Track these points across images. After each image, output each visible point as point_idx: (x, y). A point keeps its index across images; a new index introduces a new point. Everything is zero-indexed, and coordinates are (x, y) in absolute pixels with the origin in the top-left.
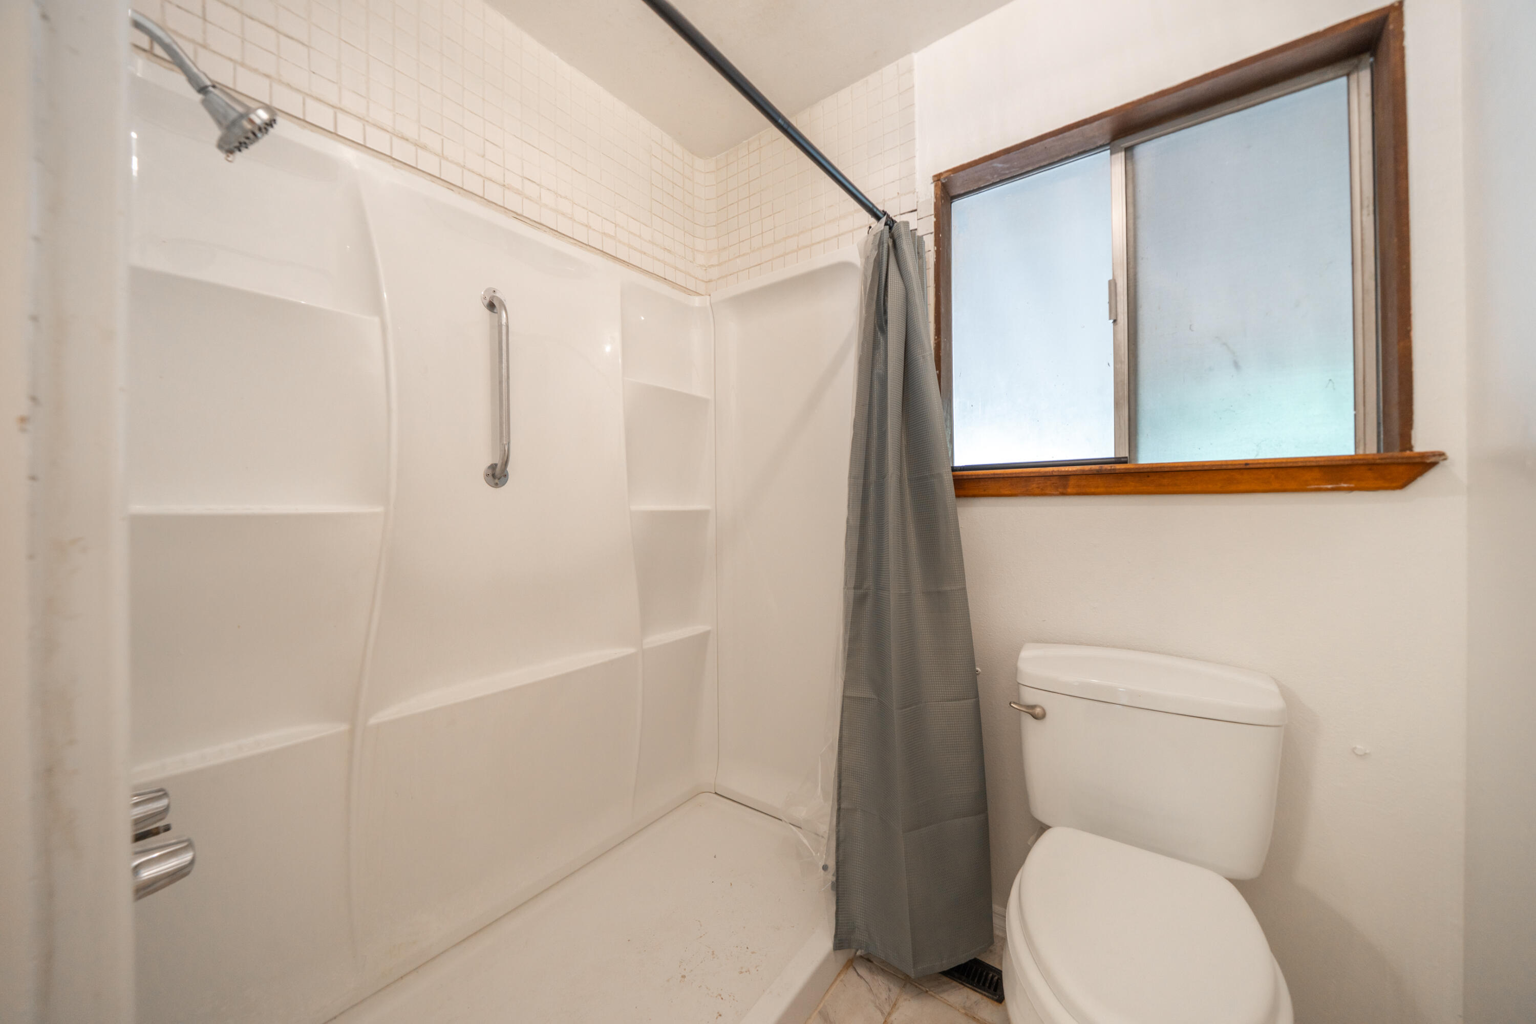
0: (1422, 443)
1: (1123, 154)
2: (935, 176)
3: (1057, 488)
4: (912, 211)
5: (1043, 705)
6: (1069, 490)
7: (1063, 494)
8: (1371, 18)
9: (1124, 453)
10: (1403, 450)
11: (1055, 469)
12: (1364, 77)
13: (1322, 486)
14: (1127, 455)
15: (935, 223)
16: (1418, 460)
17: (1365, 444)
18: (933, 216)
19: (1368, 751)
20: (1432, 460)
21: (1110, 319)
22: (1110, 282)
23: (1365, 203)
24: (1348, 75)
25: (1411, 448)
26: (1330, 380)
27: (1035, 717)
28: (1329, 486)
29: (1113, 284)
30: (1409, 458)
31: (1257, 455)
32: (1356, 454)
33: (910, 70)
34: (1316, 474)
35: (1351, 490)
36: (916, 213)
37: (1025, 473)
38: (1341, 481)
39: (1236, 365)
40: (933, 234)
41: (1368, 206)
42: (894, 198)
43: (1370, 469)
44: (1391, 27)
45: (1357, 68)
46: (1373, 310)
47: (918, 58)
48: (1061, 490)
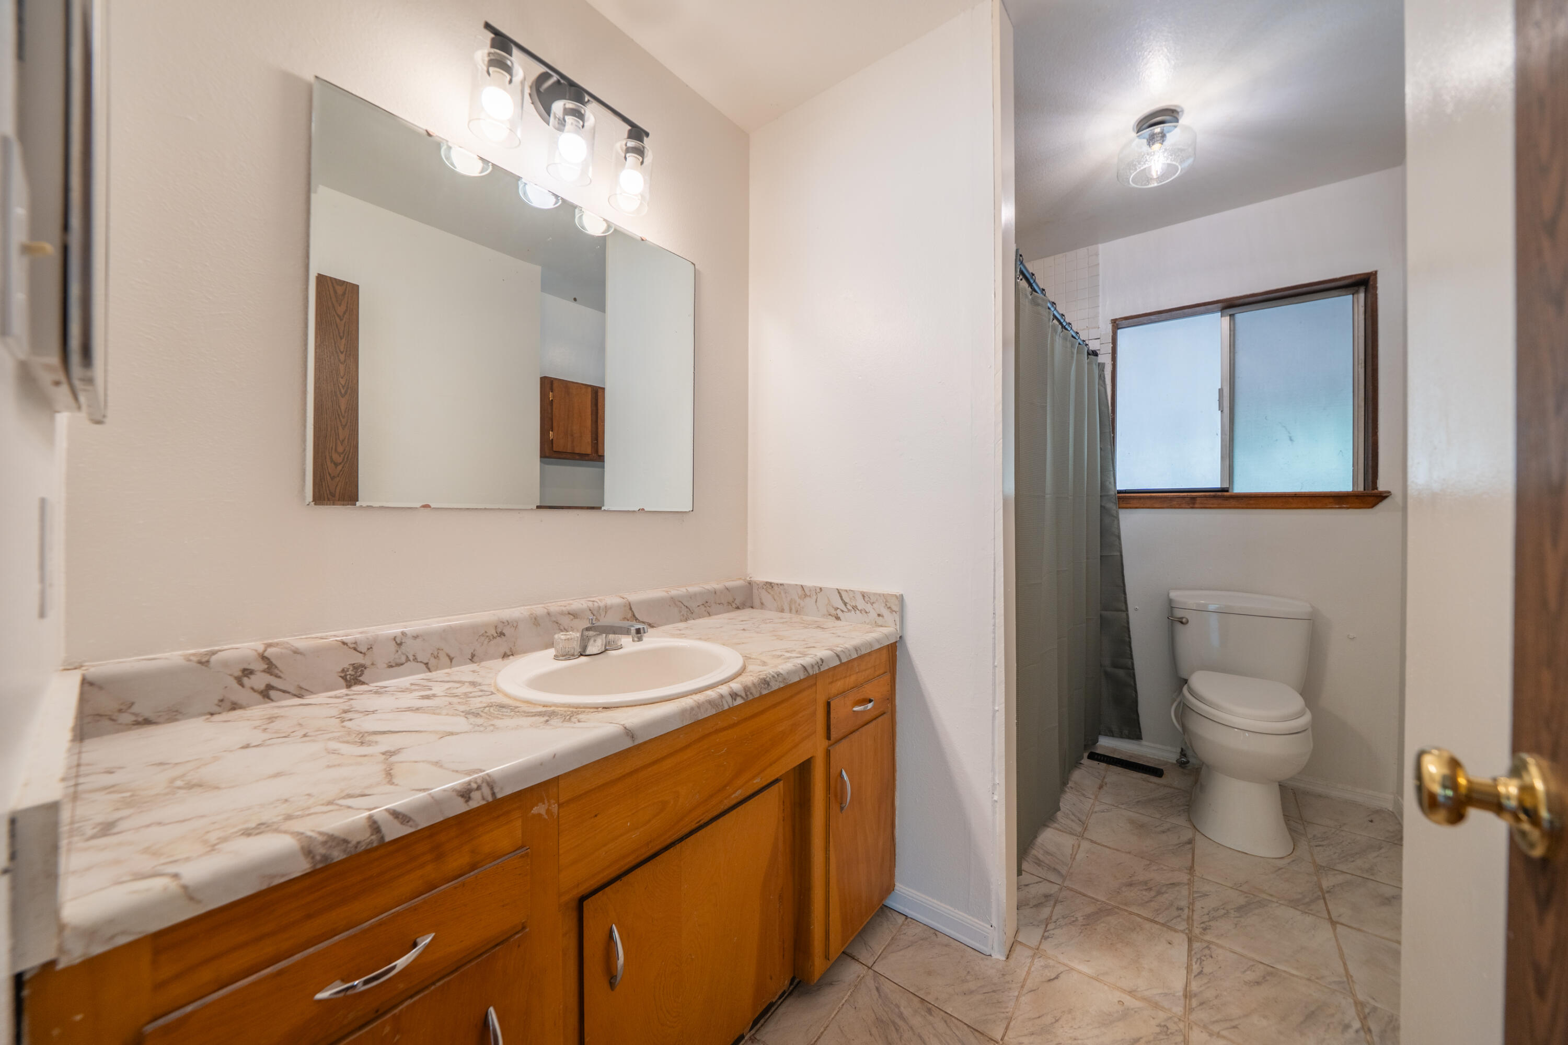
0: (1382, 486)
1: (1229, 317)
2: (1112, 320)
3: (1189, 504)
4: (1096, 339)
5: (1187, 617)
6: (1196, 506)
7: (1192, 508)
8: (1362, 276)
9: (1226, 485)
10: (1373, 489)
11: (1189, 494)
12: (1362, 296)
13: (1333, 506)
14: (1228, 486)
15: (1112, 347)
16: (1379, 495)
17: (1357, 485)
18: (1111, 344)
19: (1355, 636)
20: (1385, 495)
21: (1219, 410)
22: (1219, 389)
23: (1360, 362)
24: (1353, 294)
25: (1377, 489)
26: (1341, 451)
27: (1182, 623)
28: (1337, 506)
29: (1221, 391)
30: (1375, 493)
31: (1301, 489)
32: (1353, 491)
33: (1097, 254)
34: (1331, 500)
35: (1348, 508)
36: (1099, 340)
37: (1170, 496)
38: (1343, 504)
39: (1291, 440)
40: (1111, 354)
41: (1362, 363)
42: (1084, 329)
43: (1357, 498)
44: (1371, 283)
45: (1357, 292)
46: (1363, 417)
47: (1101, 247)
48: (1191, 506)
